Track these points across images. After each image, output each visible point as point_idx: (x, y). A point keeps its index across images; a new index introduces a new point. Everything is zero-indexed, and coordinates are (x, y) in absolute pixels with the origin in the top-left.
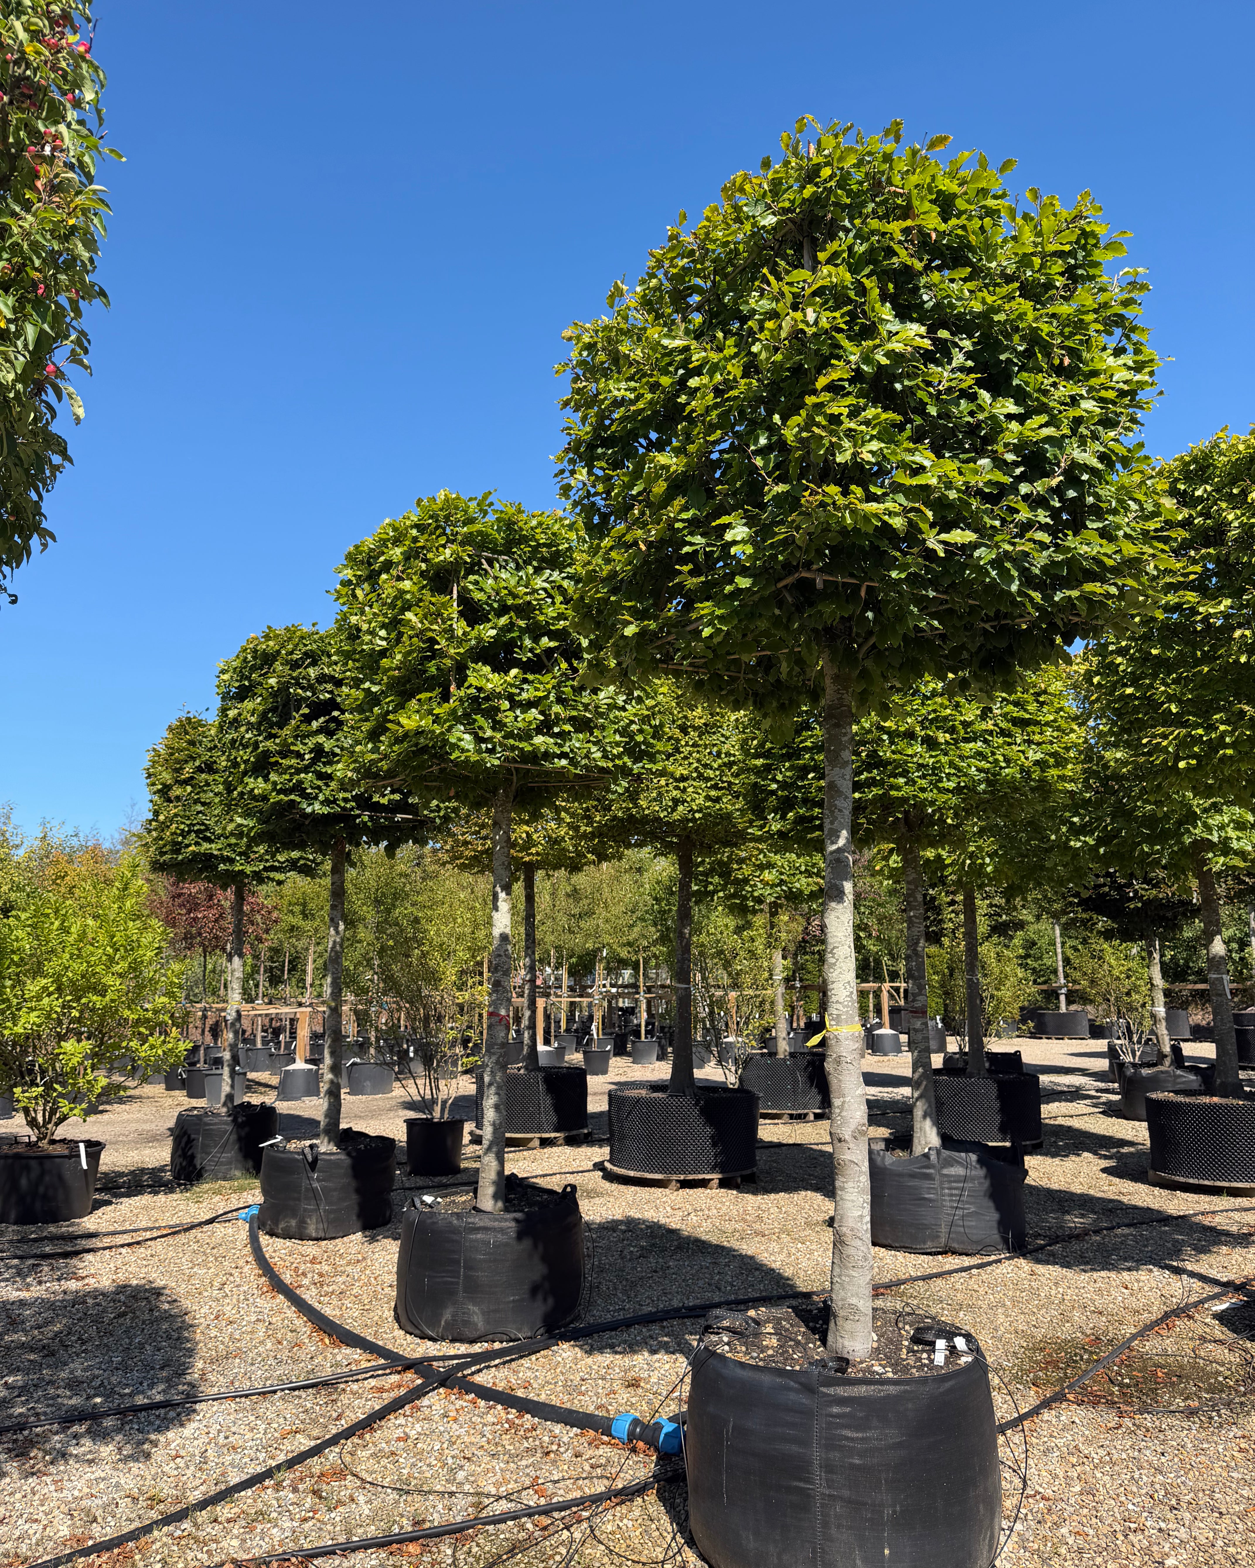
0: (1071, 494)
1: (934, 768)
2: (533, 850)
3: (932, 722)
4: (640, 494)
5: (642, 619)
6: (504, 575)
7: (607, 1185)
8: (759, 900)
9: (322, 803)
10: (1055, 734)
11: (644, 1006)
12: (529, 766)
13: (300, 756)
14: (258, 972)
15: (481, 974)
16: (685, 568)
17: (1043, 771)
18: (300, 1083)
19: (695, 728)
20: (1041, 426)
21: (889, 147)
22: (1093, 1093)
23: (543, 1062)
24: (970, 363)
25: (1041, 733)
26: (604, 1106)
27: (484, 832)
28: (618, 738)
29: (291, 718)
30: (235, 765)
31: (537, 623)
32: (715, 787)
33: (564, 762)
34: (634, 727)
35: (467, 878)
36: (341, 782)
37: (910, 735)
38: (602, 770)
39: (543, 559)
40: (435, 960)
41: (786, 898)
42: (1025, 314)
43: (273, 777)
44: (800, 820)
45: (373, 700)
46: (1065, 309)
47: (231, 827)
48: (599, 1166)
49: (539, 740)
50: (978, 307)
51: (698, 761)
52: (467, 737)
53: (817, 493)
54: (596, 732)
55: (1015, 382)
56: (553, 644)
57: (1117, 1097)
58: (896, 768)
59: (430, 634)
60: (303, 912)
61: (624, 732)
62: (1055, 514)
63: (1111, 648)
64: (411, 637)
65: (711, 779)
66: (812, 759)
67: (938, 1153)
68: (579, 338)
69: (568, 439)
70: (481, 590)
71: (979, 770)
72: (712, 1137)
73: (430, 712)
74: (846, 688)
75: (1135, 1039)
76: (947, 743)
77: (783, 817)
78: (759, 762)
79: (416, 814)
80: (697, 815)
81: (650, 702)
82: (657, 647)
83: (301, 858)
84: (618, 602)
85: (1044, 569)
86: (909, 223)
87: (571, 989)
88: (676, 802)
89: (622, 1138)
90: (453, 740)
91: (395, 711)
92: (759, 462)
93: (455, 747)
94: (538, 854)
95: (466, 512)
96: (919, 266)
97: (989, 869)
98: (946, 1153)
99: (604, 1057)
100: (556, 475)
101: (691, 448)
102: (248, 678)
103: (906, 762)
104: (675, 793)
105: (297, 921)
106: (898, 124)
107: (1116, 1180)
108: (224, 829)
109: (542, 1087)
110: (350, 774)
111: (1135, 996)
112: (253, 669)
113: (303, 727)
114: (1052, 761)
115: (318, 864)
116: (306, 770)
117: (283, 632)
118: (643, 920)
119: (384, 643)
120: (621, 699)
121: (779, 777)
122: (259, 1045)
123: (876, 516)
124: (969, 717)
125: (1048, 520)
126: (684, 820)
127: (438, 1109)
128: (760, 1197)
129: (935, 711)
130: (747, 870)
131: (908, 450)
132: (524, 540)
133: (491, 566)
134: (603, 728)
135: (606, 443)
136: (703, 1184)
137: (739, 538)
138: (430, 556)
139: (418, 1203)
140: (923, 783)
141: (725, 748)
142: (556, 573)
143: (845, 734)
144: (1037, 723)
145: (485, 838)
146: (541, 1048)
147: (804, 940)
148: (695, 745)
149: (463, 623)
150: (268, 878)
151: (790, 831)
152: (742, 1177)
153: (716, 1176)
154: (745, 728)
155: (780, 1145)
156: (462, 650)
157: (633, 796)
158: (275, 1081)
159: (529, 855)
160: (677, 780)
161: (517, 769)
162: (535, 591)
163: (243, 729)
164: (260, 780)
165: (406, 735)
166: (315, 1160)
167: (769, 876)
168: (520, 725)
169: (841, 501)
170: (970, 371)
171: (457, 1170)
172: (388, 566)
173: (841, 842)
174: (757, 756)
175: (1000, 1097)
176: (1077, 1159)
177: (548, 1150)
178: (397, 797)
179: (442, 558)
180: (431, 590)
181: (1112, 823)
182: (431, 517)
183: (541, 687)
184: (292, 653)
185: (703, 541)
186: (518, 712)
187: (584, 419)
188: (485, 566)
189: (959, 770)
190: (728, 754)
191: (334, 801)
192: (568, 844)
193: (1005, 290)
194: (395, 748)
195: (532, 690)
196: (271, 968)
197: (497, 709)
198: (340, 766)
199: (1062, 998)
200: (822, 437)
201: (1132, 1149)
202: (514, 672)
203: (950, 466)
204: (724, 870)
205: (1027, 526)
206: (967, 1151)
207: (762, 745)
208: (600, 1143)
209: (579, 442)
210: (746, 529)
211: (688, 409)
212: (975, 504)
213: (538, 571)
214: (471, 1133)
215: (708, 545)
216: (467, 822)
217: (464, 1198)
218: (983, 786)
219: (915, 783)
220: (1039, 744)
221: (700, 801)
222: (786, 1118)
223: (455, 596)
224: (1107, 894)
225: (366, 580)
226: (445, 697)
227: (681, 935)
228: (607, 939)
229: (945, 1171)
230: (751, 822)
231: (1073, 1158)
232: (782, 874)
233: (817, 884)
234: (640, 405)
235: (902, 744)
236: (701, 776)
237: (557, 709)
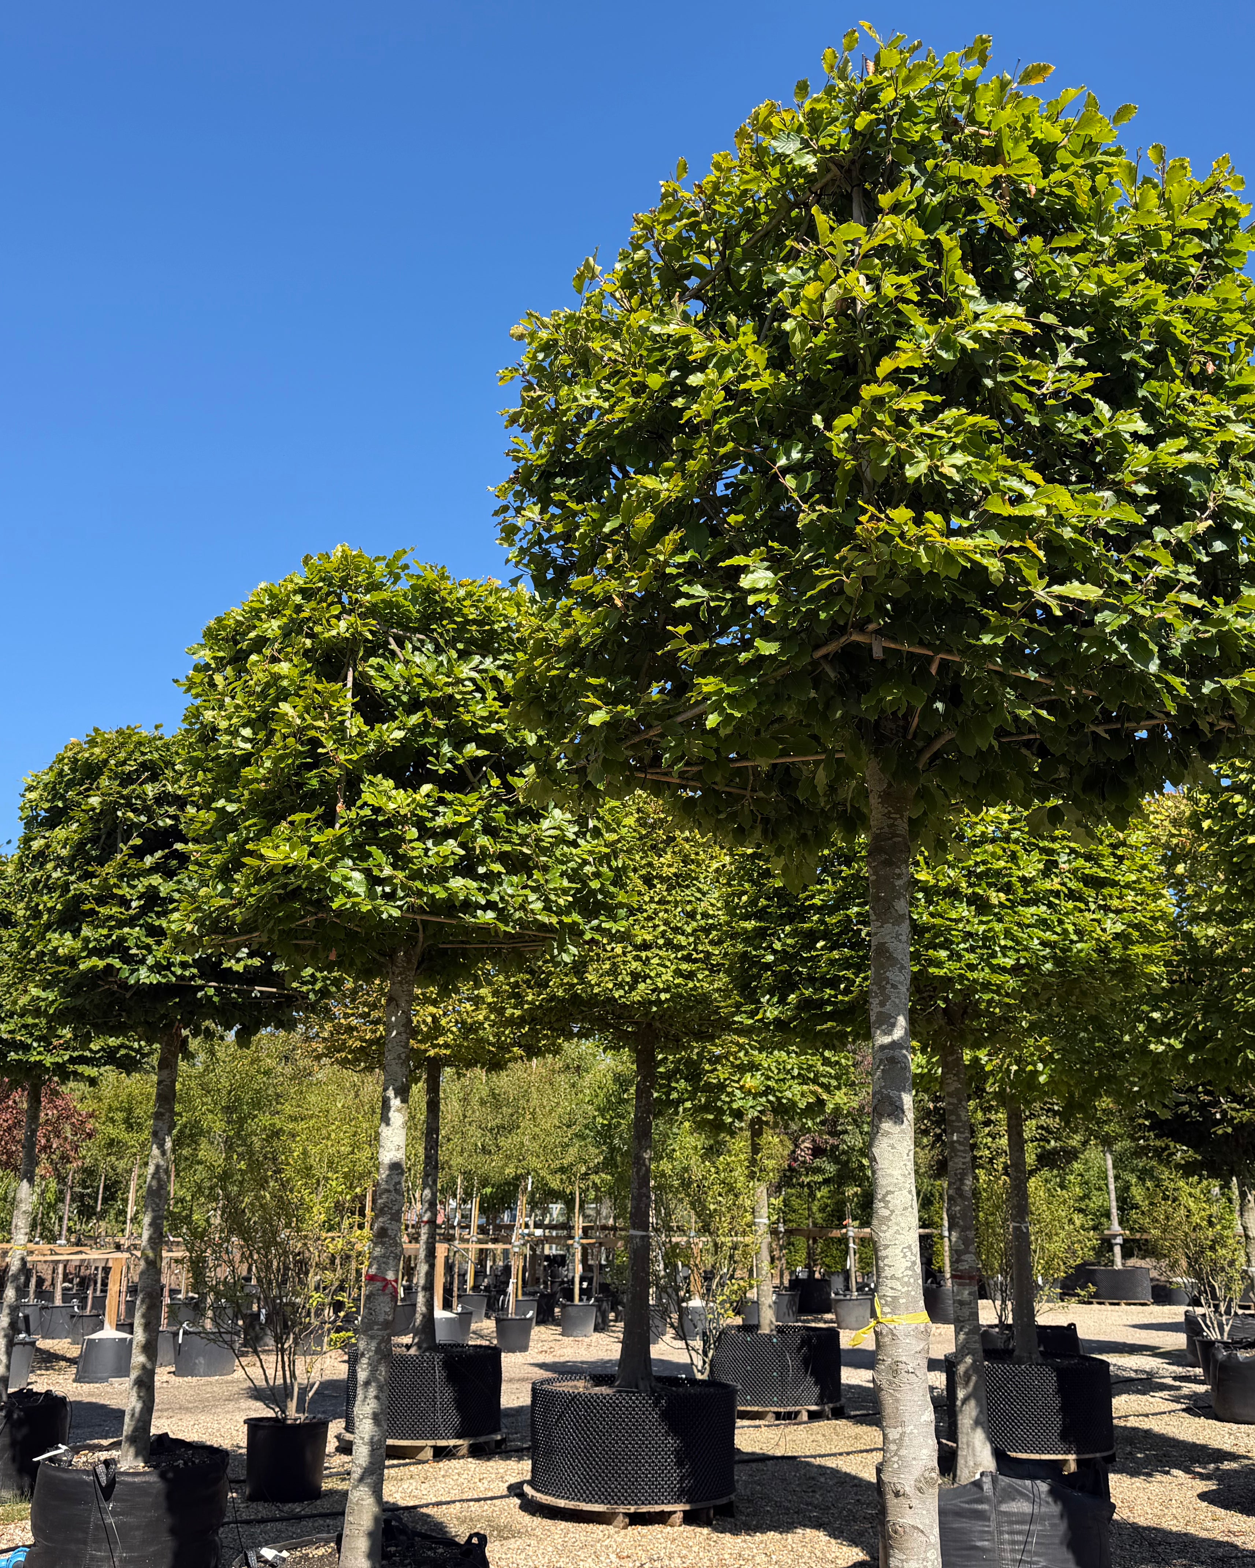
0: (1219, 546)
1: (985, 939)
2: (441, 1041)
3: (979, 876)
4: (614, 532)
5: (615, 704)
6: (418, 658)
7: (526, 1519)
8: (738, 1114)
9: (151, 969)
10: (1139, 899)
11: (578, 1256)
12: (442, 919)
13: (124, 902)
14: (62, 1201)
15: (362, 1214)
16: (682, 630)
17: (1125, 948)
18: (108, 1358)
19: (662, 880)
20: (1180, 452)
21: (973, 71)
22: (1170, 1381)
23: (441, 1336)
24: (1081, 362)
25: (1121, 898)
26: (525, 1400)
27: (375, 1014)
28: (565, 883)
29: (115, 850)
30: (36, 914)
31: (460, 724)
32: (688, 959)
33: (490, 915)
34: (588, 869)
35: (351, 1076)
36: (177, 939)
37: (953, 893)
38: (543, 926)
39: (472, 641)
40: (300, 1192)
41: (775, 1111)
42: (1155, 302)
43: (86, 931)
44: (805, 1004)
45: (228, 823)
46: (1204, 302)
47: (23, 1001)
48: (515, 1490)
49: (457, 883)
50: (1090, 289)
51: (666, 923)
52: (357, 876)
53: (879, 520)
54: (537, 875)
55: (1141, 393)
56: (481, 753)
57: (1202, 1389)
58: (936, 936)
59: (312, 733)
60: (126, 1121)
61: (574, 876)
62: (1201, 569)
63: (1225, 783)
64: (285, 737)
65: (682, 948)
66: (822, 921)
67: (994, 1481)
68: (533, 335)
69: (514, 465)
70: (387, 677)
71: (1044, 944)
72: (677, 1452)
73: (306, 841)
74: (899, 811)
75: (1223, 1309)
76: (1001, 905)
77: (782, 1001)
78: (750, 925)
79: (281, 986)
80: (663, 996)
81: (611, 837)
82: (633, 747)
83: (122, 1046)
84: (581, 679)
85: (1187, 648)
86: (999, 170)
87: (482, 1230)
88: (637, 978)
89: (549, 1452)
90: (336, 879)
91: (257, 838)
92: (790, 482)
93: (338, 889)
94: (446, 1046)
95: (370, 574)
96: (1012, 230)
97: (1042, 1079)
98: (1005, 1480)
99: (524, 1327)
100: (496, 513)
101: (691, 465)
102: (62, 797)
103: (949, 929)
104: (635, 965)
105: (117, 1132)
106: (984, 41)
107: (1221, 1512)
108: (15, 1003)
109: (439, 1374)
110: (189, 927)
111: (1221, 1252)
112: (70, 785)
113: (132, 863)
114: (1136, 934)
115: (144, 1056)
116: (131, 922)
117: (114, 735)
118: (581, 1136)
119: (248, 746)
120: (571, 832)
121: (777, 946)
122: (58, 1302)
123: (962, 554)
124: (1030, 872)
125: (1193, 579)
126: (646, 1003)
127: (292, 1405)
128: (739, 1539)
129: (984, 862)
130: (723, 1073)
131: (1006, 470)
132: (448, 614)
133: (402, 646)
134: (545, 869)
135: (567, 471)
136: (662, 1518)
137: (761, 585)
138: (318, 629)
139: (253, 1560)
140: (972, 958)
141: (702, 907)
142: (489, 660)
143: (899, 876)
144: (1115, 884)
145: (376, 1022)
146: (440, 1314)
147: (791, 1169)
148: (662, 902)
149: (359, 720)
150: (75, 1073)
151: (793, 1019)
152: (717, 1507)
153: (680, 1508)
154: (730, 880)
155: (764, 1459)
156: (355, 757)
157: (579, 968)
158: (74, 1352)
159: (434, 1046)
160: (637, 948)
161: (425, 923)
162: (459, 681)
163: (50, 866)
164: (68, 935)
165: (271, 873)
166: (112, 1483)
167: (751, 1081)
168: (431, 861)
169: (912, 531)
170: (1082, 371)
171: (315, 1494)
172: (260, 643)
173: (898, 1033)
174: (747, 917)
175: (1061, 1390)
176: (1166, 1478)
177: (444, 1465)
178: (257, 962)
179: (334, 633)
180: (317, 675)
181: (1204, 1021)
182: (322, 580)
183: (463, 810)
184: (124, 763)
185: (706, 593)
186: (429, 844)
187: (537, 441)
188: (393, 646)
189: (1018, 943)
190: (705, 915)
191: (168, 967)
192: (488, 1032)
193: (1128, 268)
194: (254, 890)
195: (450, 813)
196: (82, 1196)
197: (401, 839)
198: (176, 916)
199: (1117, 1250)
200: (884, 443)
201: (1234, 1465)
202: (426, 788)
203: (1061, 497)
204: (693, 1073)
205: (1165, 586)
206: (1033, 1477)
207: (753, 902)
208: (518, 1453)
209: (530, 470)
210: (769, 574)
211: (687, 415)
212: (1097, 550)
213: (464, 655)
214: (338, 1437)
215: (713, 599)
216: (353, 1001)
217: (321, 1551)
218: (1049, 966)
219: (960, 957)
220: (1118, 912)
221: (668, 976)
222: (770, 1419)
223: (350, 684)
224: (1187, 1115)
225: (229, 663)
226: (329, 819)
227: (638, 1161)
228: (534, 1163)
229: (1004, 1508)
230: (738, 1006)
231: (1159, 1477)
232: (768, 1078)
233: (813, 1093)
234: (618, 415)
235: (943, 905)
236: (669, 944)
237: (483, 840)
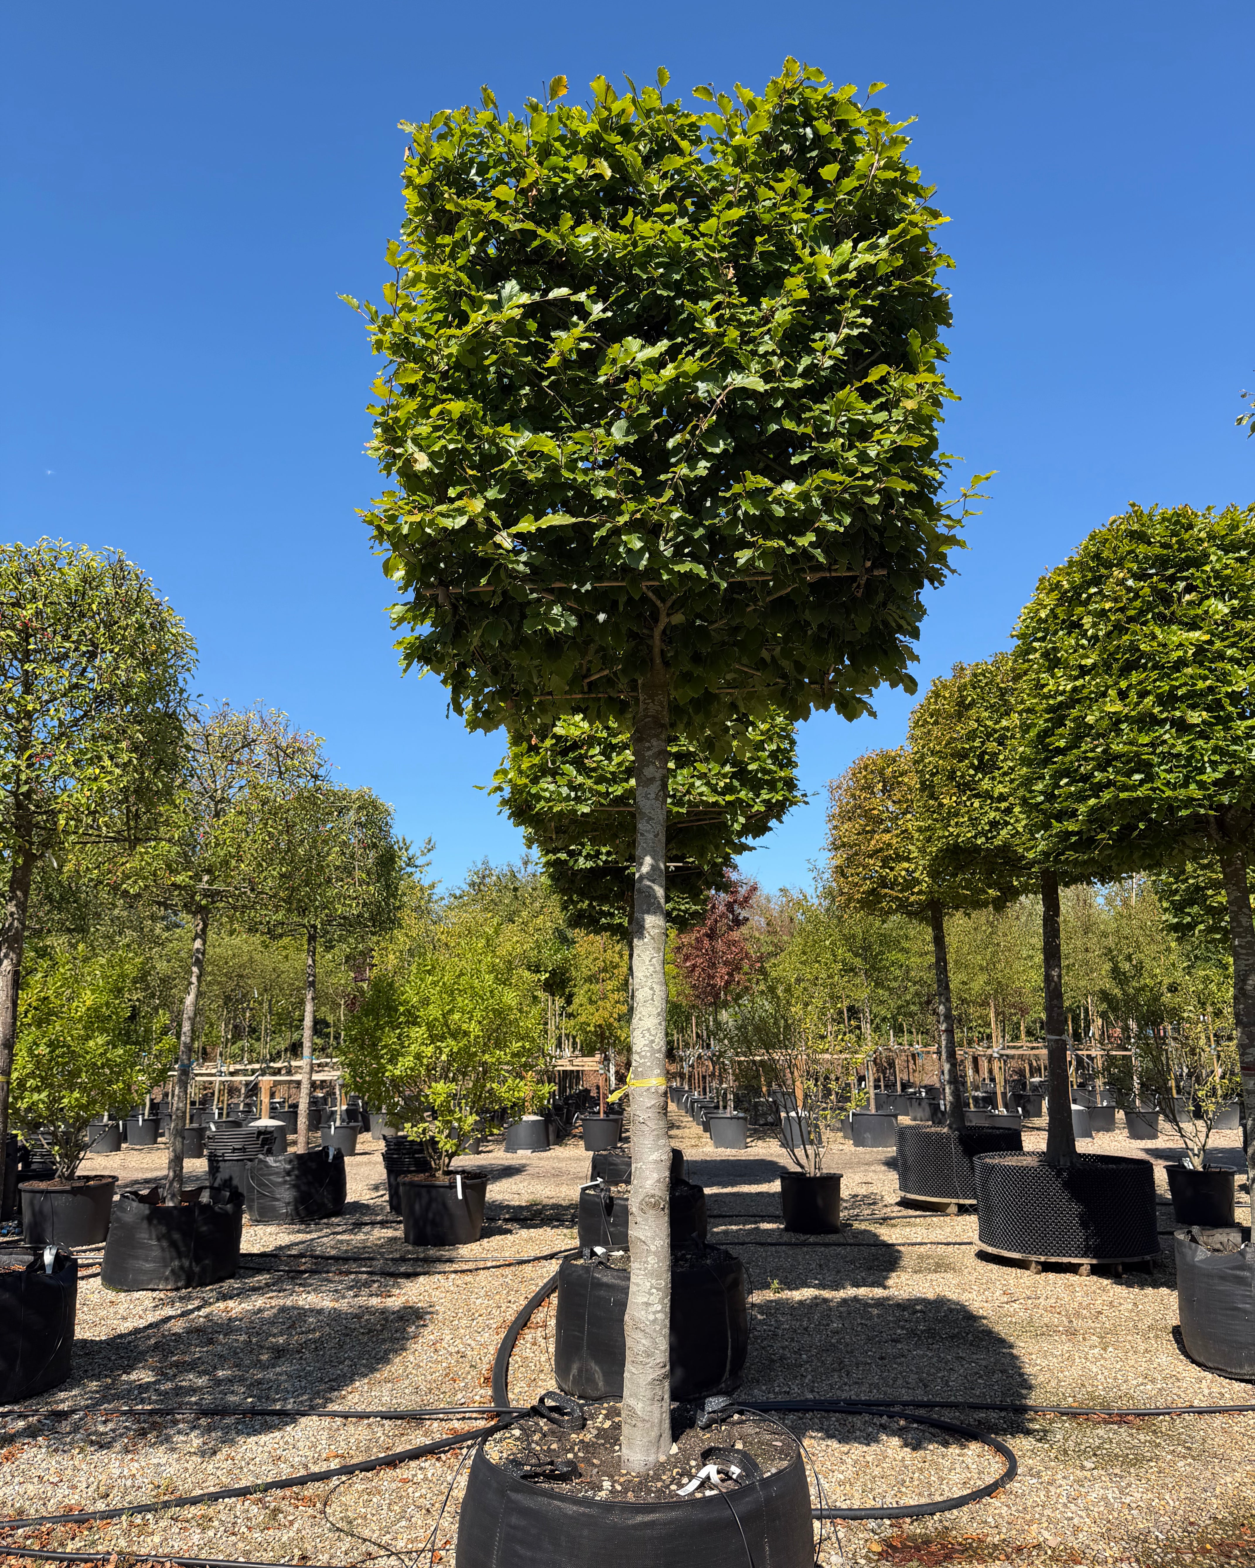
2: (916, 890)
72: (1081, 1216)
83: (674, 909)
89: (983, 1209)
94: (920, 892)
109: (955, 1148)
136: (1073, 1269)
152: (1124, 1265)
153: (1086, 1262)
186: (613, 756)
